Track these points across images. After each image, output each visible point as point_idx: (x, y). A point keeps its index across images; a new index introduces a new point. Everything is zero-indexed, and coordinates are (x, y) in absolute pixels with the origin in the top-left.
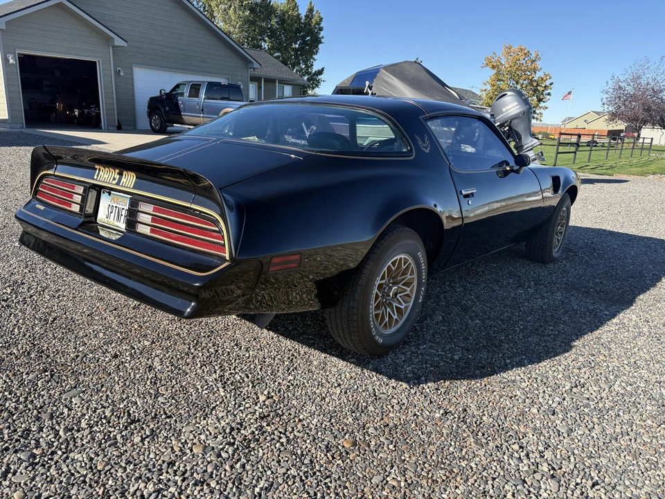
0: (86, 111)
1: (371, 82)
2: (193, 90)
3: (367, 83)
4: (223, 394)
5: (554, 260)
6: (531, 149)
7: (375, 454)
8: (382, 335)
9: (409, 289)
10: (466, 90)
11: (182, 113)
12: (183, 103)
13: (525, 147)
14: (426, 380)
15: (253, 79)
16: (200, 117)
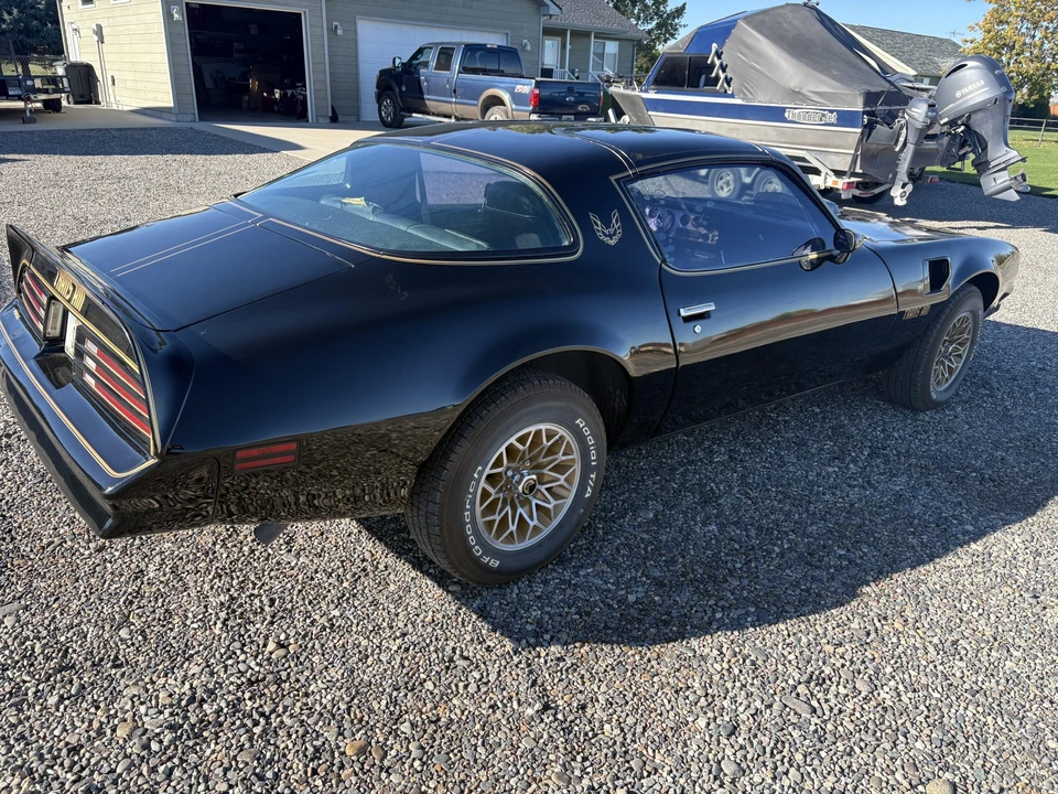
0: (289, 92)
1: (721, 44)
2: (443, 57)
3: (714, 46)
4: (217, 632)
5: (937, 406)
6: (1004, 169)
7: (384, 775)
8: (497, 554)
9: (562, 478)
10: (942, 39)
11: (425, 96)
12: (426, 80)
13: (993, 164)
14: (552, 638)
15: (549, 32)
16: (451, 103)
